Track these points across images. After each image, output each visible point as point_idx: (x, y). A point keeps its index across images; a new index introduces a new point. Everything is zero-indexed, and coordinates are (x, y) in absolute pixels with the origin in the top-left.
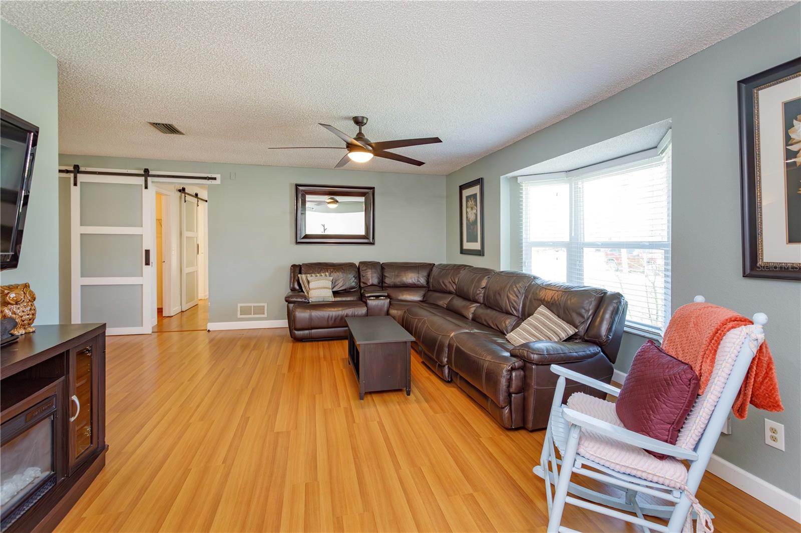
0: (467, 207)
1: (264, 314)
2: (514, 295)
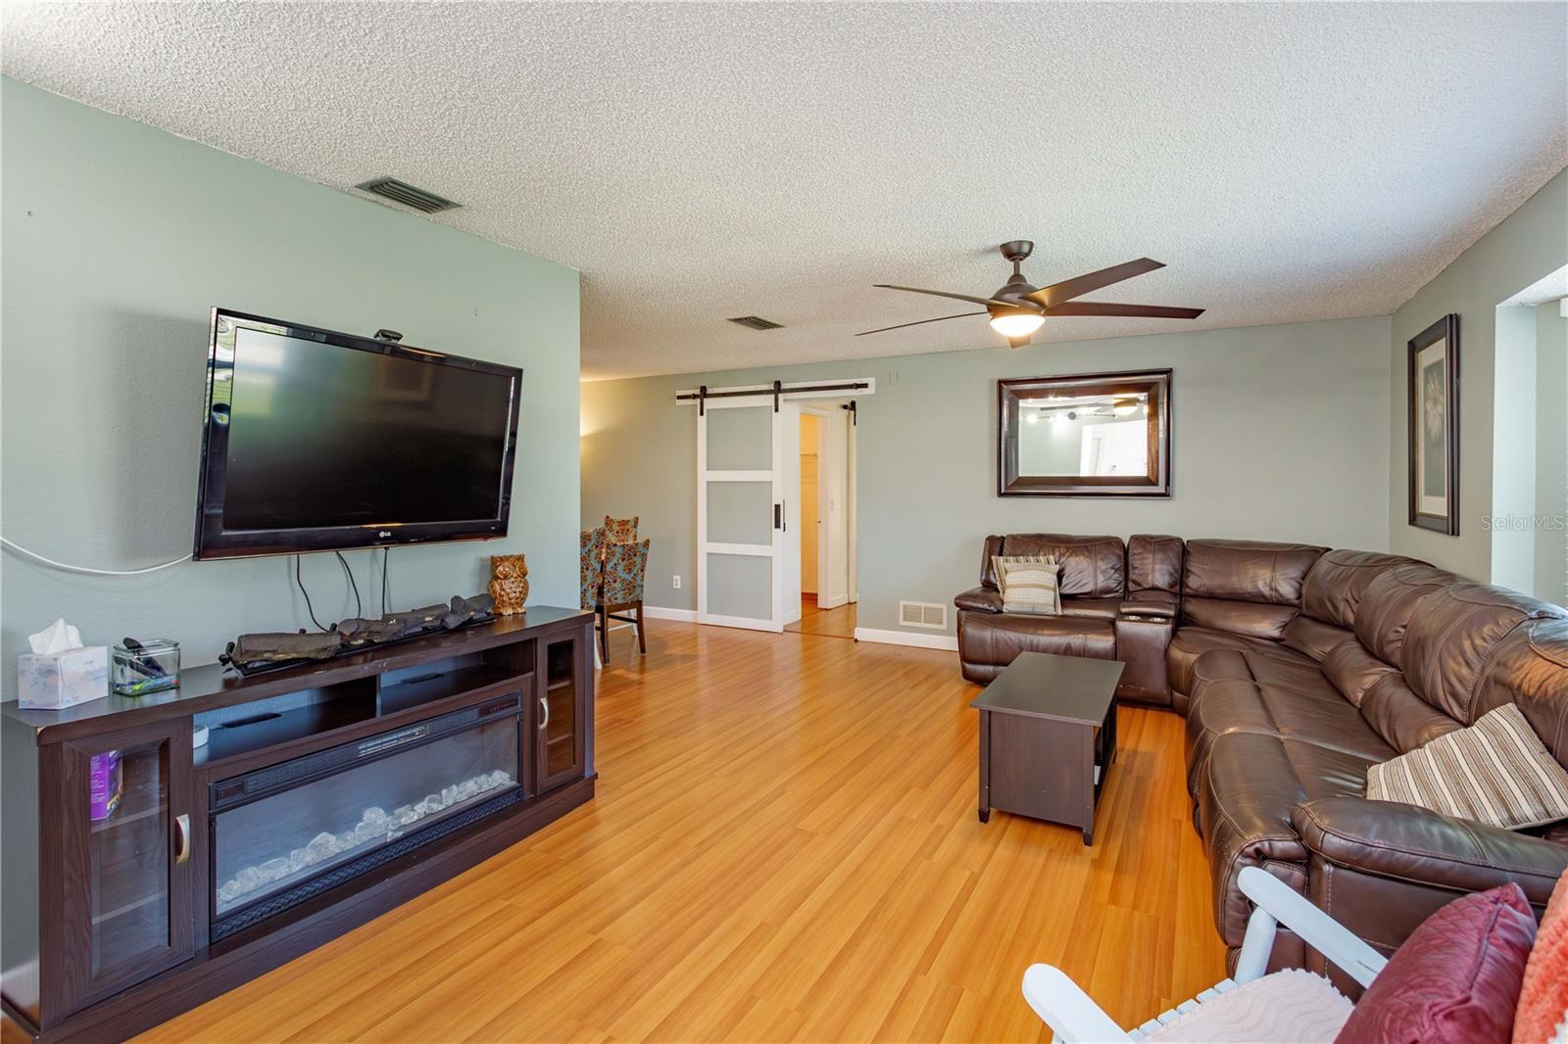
0: (1426, 400)
1: (941, 623)
2: (1461, 660)
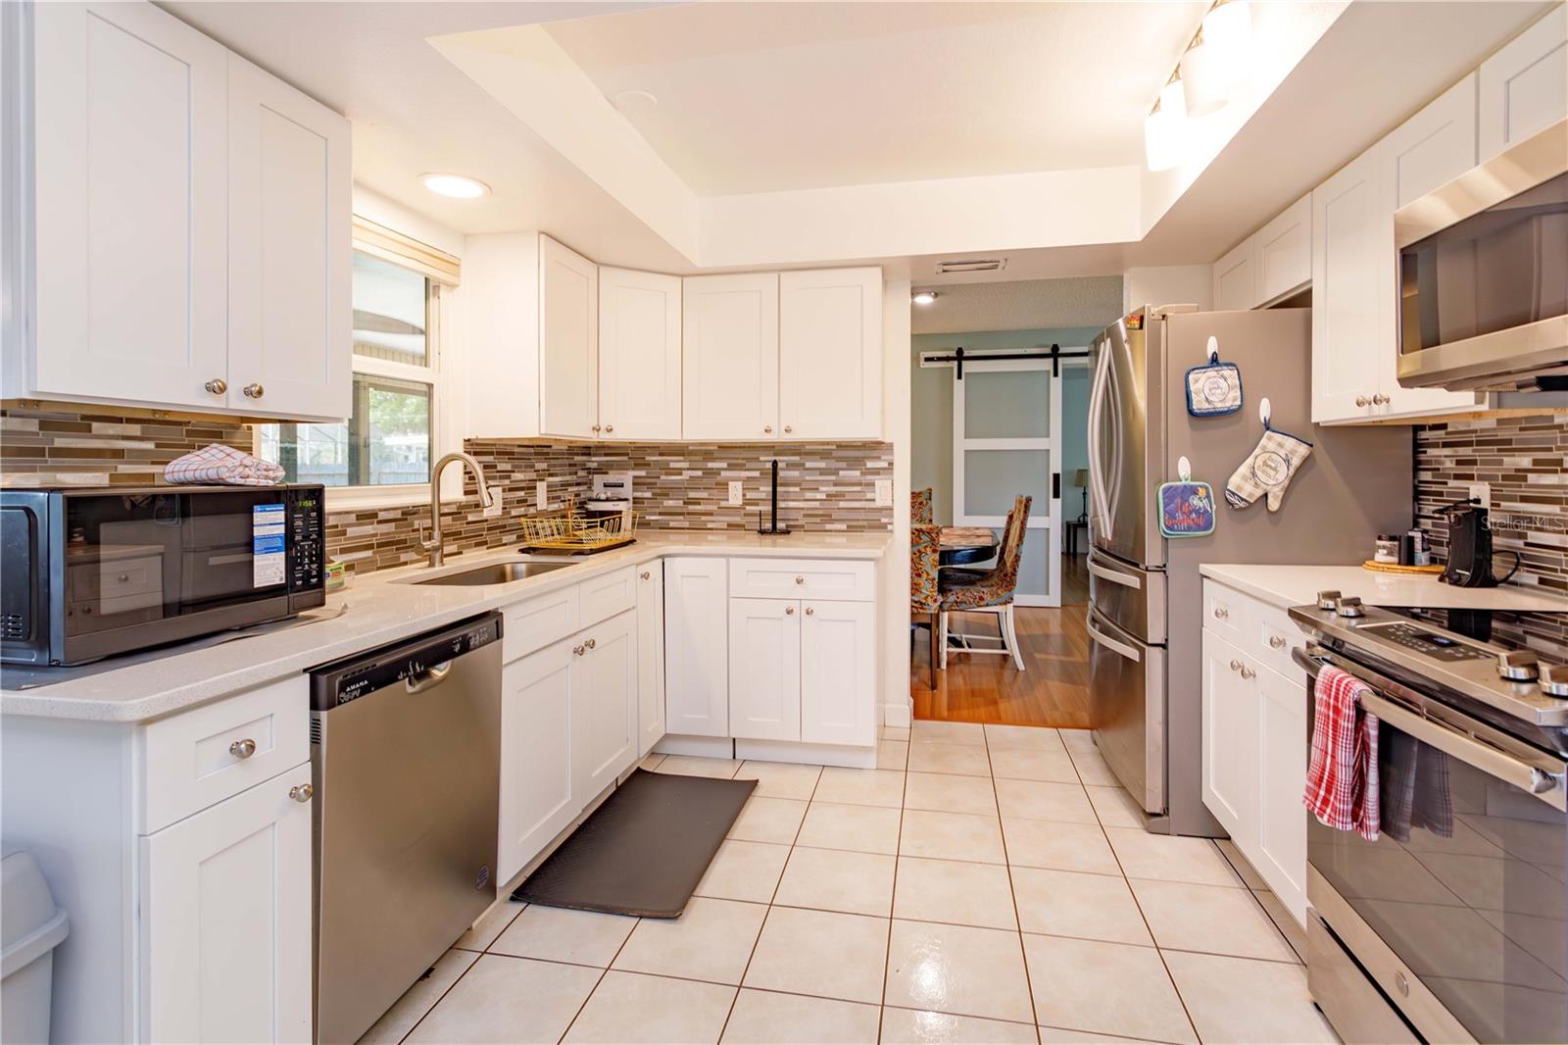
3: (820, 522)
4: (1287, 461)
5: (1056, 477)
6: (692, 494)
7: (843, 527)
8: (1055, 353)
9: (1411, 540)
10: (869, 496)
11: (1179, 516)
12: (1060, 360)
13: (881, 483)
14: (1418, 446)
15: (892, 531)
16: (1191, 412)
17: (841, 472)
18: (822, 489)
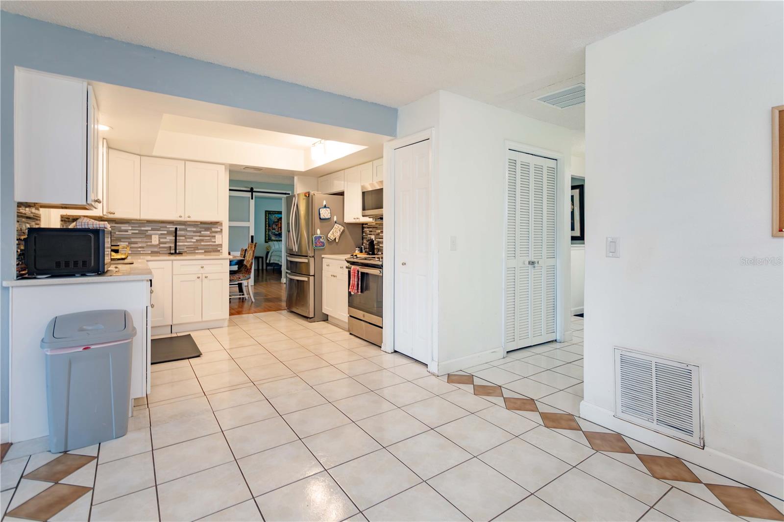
3: (193, 250)
4: (340, 231)
5: (252, 237)
6: (133, 240)
7: (203, 251)
8: (252, 191)
9: (362, 248)
10: (213, 240)
11: (318, 243)
12: (254, 193)
13: (218, 236)
14: (363, 228)
15: (222, 252)
16: (320, 218)
17: (202, 232)
18: (194, 238)
